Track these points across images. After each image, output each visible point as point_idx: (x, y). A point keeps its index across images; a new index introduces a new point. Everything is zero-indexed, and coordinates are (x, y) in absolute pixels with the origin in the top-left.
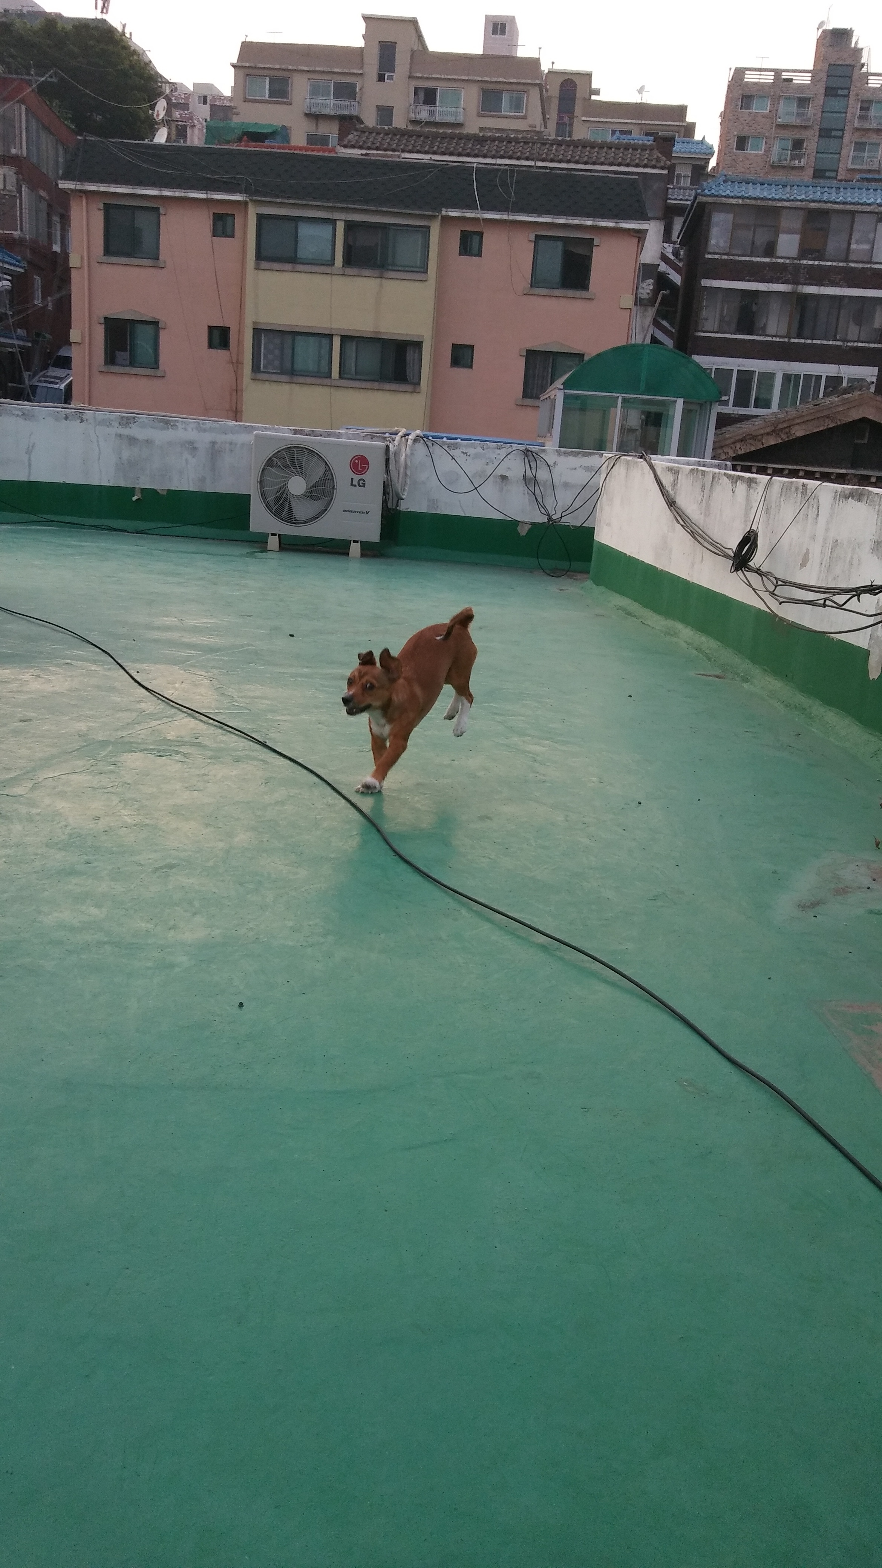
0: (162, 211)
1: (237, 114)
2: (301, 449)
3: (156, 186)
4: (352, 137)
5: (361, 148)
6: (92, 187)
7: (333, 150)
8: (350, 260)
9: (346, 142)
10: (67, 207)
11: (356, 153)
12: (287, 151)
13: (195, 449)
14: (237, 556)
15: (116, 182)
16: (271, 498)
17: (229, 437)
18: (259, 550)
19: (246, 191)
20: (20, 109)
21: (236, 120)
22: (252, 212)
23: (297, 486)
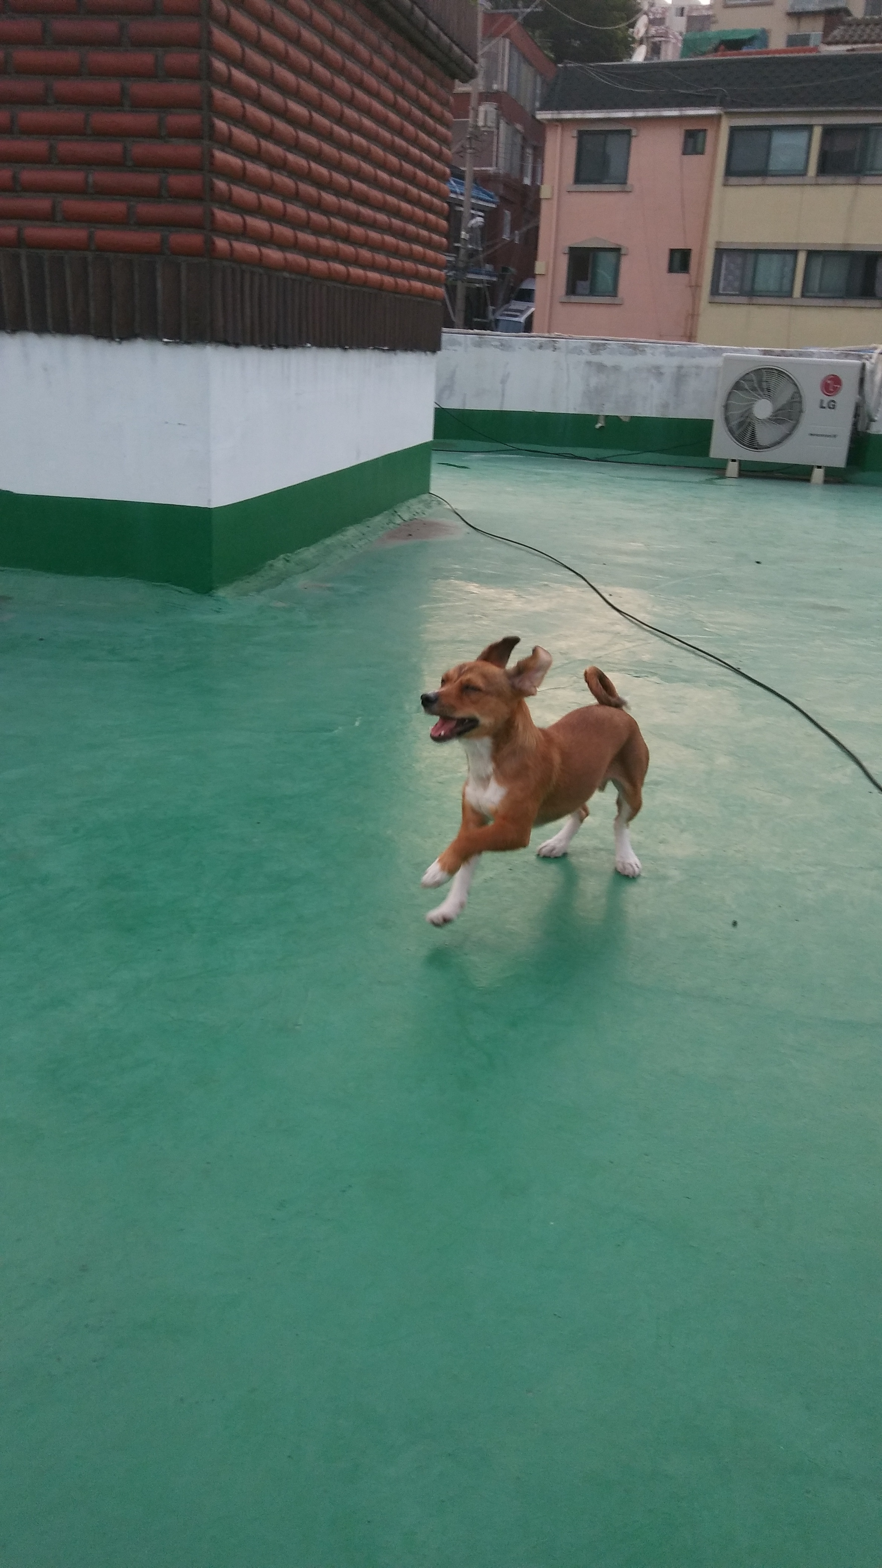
0: (634, 133)
1: (715, 22)
2: (770, 371)
3: (630, 108)
4: (837, 33)
5: (846, 43)
6: (567, 115)
7: (815, 49)
8: (824, 168)
9: (829, 39)
10: (542, 138)
11: (840, 49)
12: (766, 56)
13: (661, 374)
14: (696, 483)
15: (591, 107)
16: (734, 423)
17: (698, 361)
18: (716, 477)
19: (722, 103)
20: (504, 44)
21: (714, 29)
22: (725, 126)
23: (763, 409)
